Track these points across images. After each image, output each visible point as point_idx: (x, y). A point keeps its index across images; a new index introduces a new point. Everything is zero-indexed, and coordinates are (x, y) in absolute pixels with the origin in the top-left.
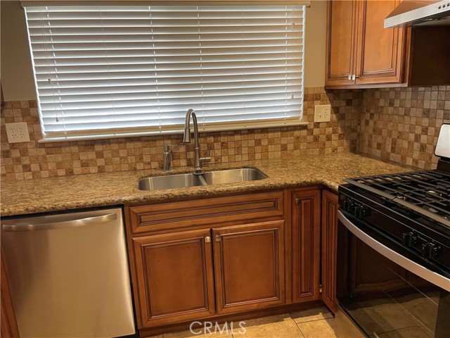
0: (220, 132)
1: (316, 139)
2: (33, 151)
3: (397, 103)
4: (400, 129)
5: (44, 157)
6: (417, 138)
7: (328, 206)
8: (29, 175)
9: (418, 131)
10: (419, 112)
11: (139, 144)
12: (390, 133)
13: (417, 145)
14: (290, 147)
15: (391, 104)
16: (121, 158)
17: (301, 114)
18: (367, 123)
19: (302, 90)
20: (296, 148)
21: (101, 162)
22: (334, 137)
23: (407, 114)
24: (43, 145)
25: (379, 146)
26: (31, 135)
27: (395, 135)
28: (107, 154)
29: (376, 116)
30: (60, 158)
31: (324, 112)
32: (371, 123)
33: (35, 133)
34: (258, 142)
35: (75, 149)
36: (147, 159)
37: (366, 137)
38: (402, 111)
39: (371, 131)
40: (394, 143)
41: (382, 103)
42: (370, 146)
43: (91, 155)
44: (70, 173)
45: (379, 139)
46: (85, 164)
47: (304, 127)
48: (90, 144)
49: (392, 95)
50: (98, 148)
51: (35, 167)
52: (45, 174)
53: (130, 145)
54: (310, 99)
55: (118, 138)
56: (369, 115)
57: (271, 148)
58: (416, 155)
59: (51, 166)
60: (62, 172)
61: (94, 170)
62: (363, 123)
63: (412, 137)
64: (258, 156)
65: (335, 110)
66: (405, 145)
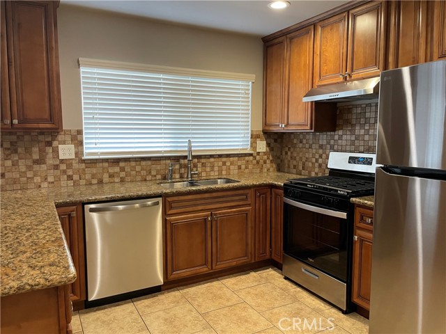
0: (201, 156)
1: (258, 162)
2: (76, 165)
3: (304, 141)
4: (307, 156)
5: (84, 170)
6: (317, 161)
8: (71, 183)
9: (317, 156)
10: (317, 146)
11: (149, 163)
12: (301, 158)
13: (317, 165)
14: (243, 167)
15: (301, 142)
16: (137, 172)
17: (249, 147)
18: (286, 153)
19: (250, 132)
20: (246, 168)
21: (123, 174)
22: (268, 162)
23: (310, 147)
24: (84, 161)
25: (295, 167)
26: (76, 154)
27: (304, 160)
28: (128, 169)
29: (292, 149)
30: (94, 171)
31: (262, 146)
32: (289, 153)
33: (79, 154)
34: (224, 163)
35: (106, 164)
36: (154, 173)
37: (286, 162)
38: (307, 146)
39: (289, 158)
40: (304, 164)
41: (295, 141)
42: (289, 167)
43: (117, 169)
44: (100, 182)
45: (295, 163)
46: (111, 176)
47: (251, 155)
48: (116, 161)
49: (301, 136)
50: (122, 164)
51: (76, 177)
52: (83, 182)
53: (143, 163)
54: (254, 137)
55: (135, 158)
56: (287, 149)
57: (232, 167)
58: (317, 170)
59: (88, 176)
60: (95, 181)
61: (117, 180)
62: (284, 153)
63: (314, 160)
64: (224, 172)
65: (268, 145)
66: (310, 165)
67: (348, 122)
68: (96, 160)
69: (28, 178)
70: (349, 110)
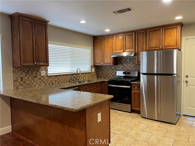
1: (93, 75)
2: (46, 78)
3: (107, 68)
4: (108, 72)
5: (48, 79)
6: (111, 74)
7: (105, 85)
8: (44, 84)
9: (111, 73)
10: (111, 70)
11: (65, 76)
12: (106, 74)
13: (111, 75)
14: (89, 77)
15: (105, 68)
16: (62, 79)
17: (90, 70)
18: (100, 72)
19: (90, 65)
20: (90, 77)
21: (58, 80)
22: (95, 75)
23: (109, 70)
24: (48, 76)
25: (103, 76)
26: (46, 74)
27: (107, 74)
28: (60, 79)
29: (102, 71)
30: (51, 79)
31: (93, 70)
32: (101, 72)
33: (47, 74)
34: (84, 76)
35: (54, 77)
36: (67, 80)
37: (100, 75)
38: (108, 70)
39: (101, 74)
40: (107, 75)
41: (103, 68)
42: (101, 76)
43: (57, 79)
44: (52, 83)
45: (103, 75)
46: (55, 81)
47: (91, 73)
48: (57, 76)
50: (58, 77)
51: (46, 82)
52: (48, 84)
53: (64, 76)
54: (92, 67)
55: (62, 75)
56: (100, 71)
57: (86, 77)
58: (111, 77)
59: (49, 82)
60: (51, 83)
61: (57, 82)
62: (99, 72)
63: (110, 74)
64: (84, 79)
65: (95, 69)
66: (109, 75)
67: (121, 63)
68: (51, 76)
69: (32, 83)
70: (122, 59)
